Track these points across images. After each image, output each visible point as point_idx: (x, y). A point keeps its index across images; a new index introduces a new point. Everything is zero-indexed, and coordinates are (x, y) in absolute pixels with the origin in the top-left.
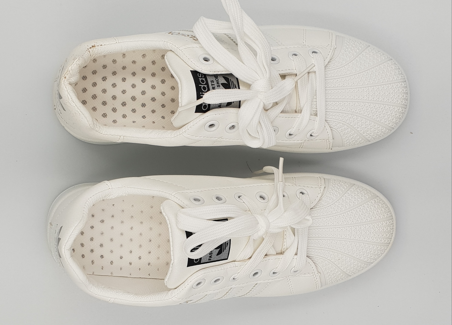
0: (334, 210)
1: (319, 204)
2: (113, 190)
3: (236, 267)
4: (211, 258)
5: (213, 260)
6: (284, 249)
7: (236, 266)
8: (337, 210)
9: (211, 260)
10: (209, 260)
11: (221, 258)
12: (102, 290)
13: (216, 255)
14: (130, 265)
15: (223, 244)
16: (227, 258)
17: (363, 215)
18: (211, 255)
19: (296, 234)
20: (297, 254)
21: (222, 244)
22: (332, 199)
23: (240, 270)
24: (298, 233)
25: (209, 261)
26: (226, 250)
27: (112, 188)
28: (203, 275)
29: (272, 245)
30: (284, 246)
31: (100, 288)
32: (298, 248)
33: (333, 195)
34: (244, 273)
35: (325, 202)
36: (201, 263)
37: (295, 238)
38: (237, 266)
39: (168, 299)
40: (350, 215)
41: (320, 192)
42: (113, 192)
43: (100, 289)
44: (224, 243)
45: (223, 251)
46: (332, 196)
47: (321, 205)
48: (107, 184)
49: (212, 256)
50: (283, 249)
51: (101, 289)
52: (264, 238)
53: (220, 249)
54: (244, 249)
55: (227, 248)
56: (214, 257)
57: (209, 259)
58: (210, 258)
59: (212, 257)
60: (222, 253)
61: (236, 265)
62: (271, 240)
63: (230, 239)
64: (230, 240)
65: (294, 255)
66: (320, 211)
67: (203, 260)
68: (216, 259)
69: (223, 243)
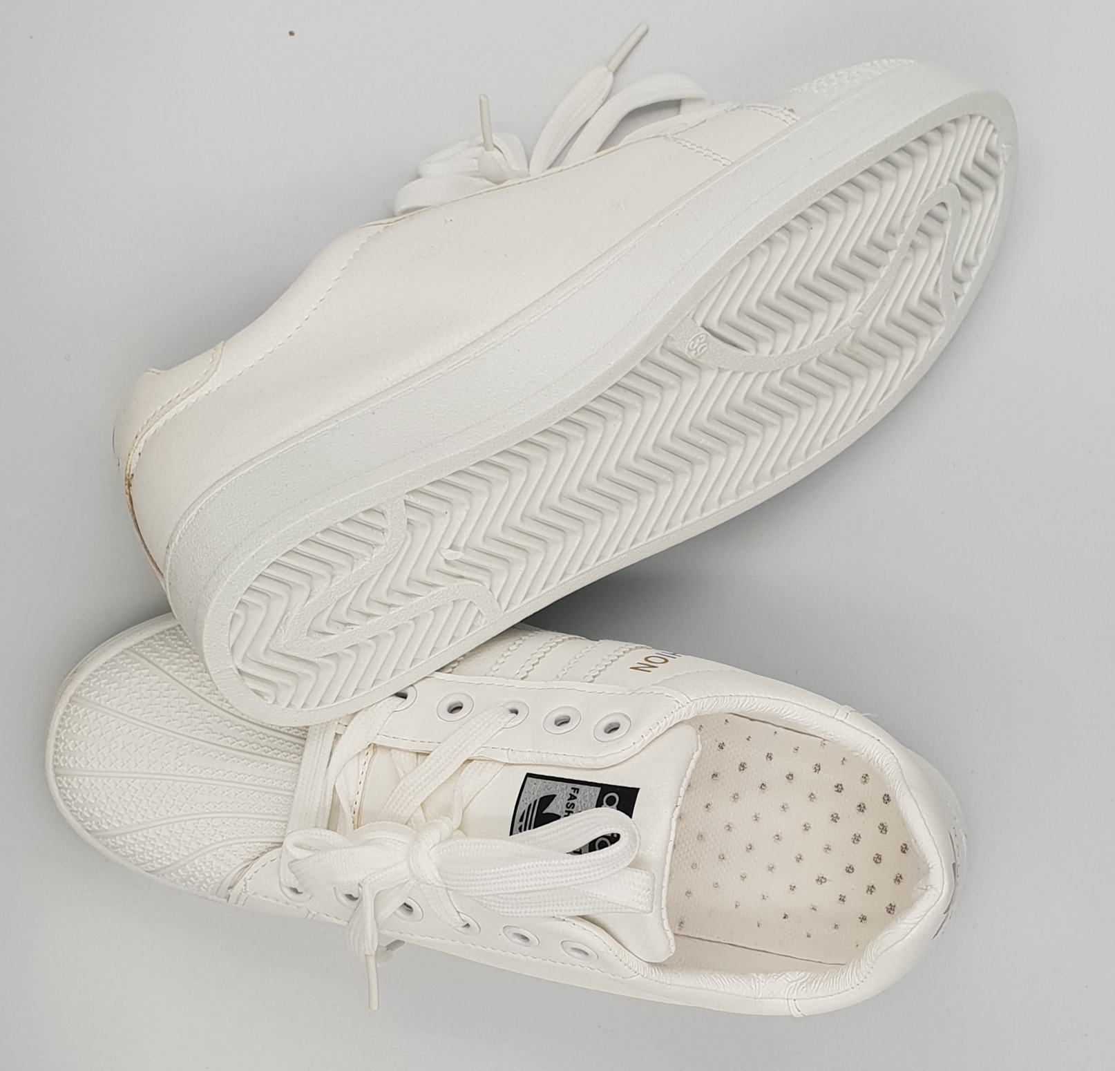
0: (215, 828)
1: (255, 851)
2: (786, 994)
3: (509, 749)
4: (573, 793)
5: (567, 787)
6: (367, 753)
7: (505, 751)
8: (206, 825)
9: (572, 788)
10: (578, 789)
11: (545, 784)
12: (862, 747)
13: (556, 798)
14: (771, 754)
15: (532, 826)
16: (528, 778)
17: (137, 798)
18: (571, 802)
19: (330, 793)
20: (335, 737)
21: (535, 827)
22: (217, 857)
23: (497, 735)
24: (325, 796)
25: (577, 786)
26: (529, 804)
27: (788, 1000)
28: (599, 755)
29: (402, 783)
30: (365, 763)
31: (865, 754)
32: (331, 754)
33: (212, 865)
34: (489, 726)
35: (237, 851)
36: (599, 789)
37: (335, 782)
38: (504, 749)
39: (698, 699)
40: (173, 805)
41: (248, 881)
42: (788, 989)
43: (865, 751)
44: (530, 829)
45: (536, 801)
46: (214, 863)
47: (248, 847)
48: (799, 1011)
49: (569, 800)
50: (370, 755)
51: (863, 751)
52: (420, 808)
53: (545, 812)
54: (479, 792)
55: (523, 807)
56: (562, 791)
57: (577, 793)
58: (575, 794)
59: (569, 796)
60: (541, 799)
61: (508, 753)
62: (402, 796)
63: (512, 836)
64: (511, 834)
65: (343, 737)
66: (253, 833)
67: (593, 794)
68: (558, 787)
69: (532, 830)
